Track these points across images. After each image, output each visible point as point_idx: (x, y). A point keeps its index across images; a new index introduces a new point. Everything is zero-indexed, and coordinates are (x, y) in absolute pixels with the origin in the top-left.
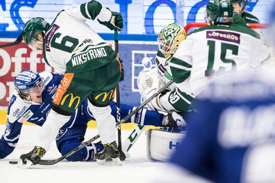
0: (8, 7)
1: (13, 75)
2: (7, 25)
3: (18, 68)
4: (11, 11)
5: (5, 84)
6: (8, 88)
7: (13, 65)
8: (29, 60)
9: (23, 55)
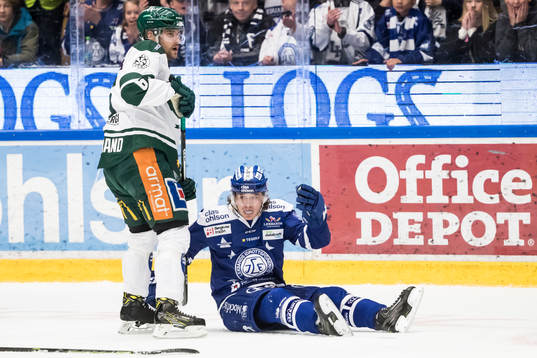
0: (392, 88)
1: (404, 200)
2: (392, 116)
3: (412, 187)
4: (397, 94)
5: (391, 217)
6: (395, 223)
7: (403, 182)
8: (429, 174)
9: (420, 167)
